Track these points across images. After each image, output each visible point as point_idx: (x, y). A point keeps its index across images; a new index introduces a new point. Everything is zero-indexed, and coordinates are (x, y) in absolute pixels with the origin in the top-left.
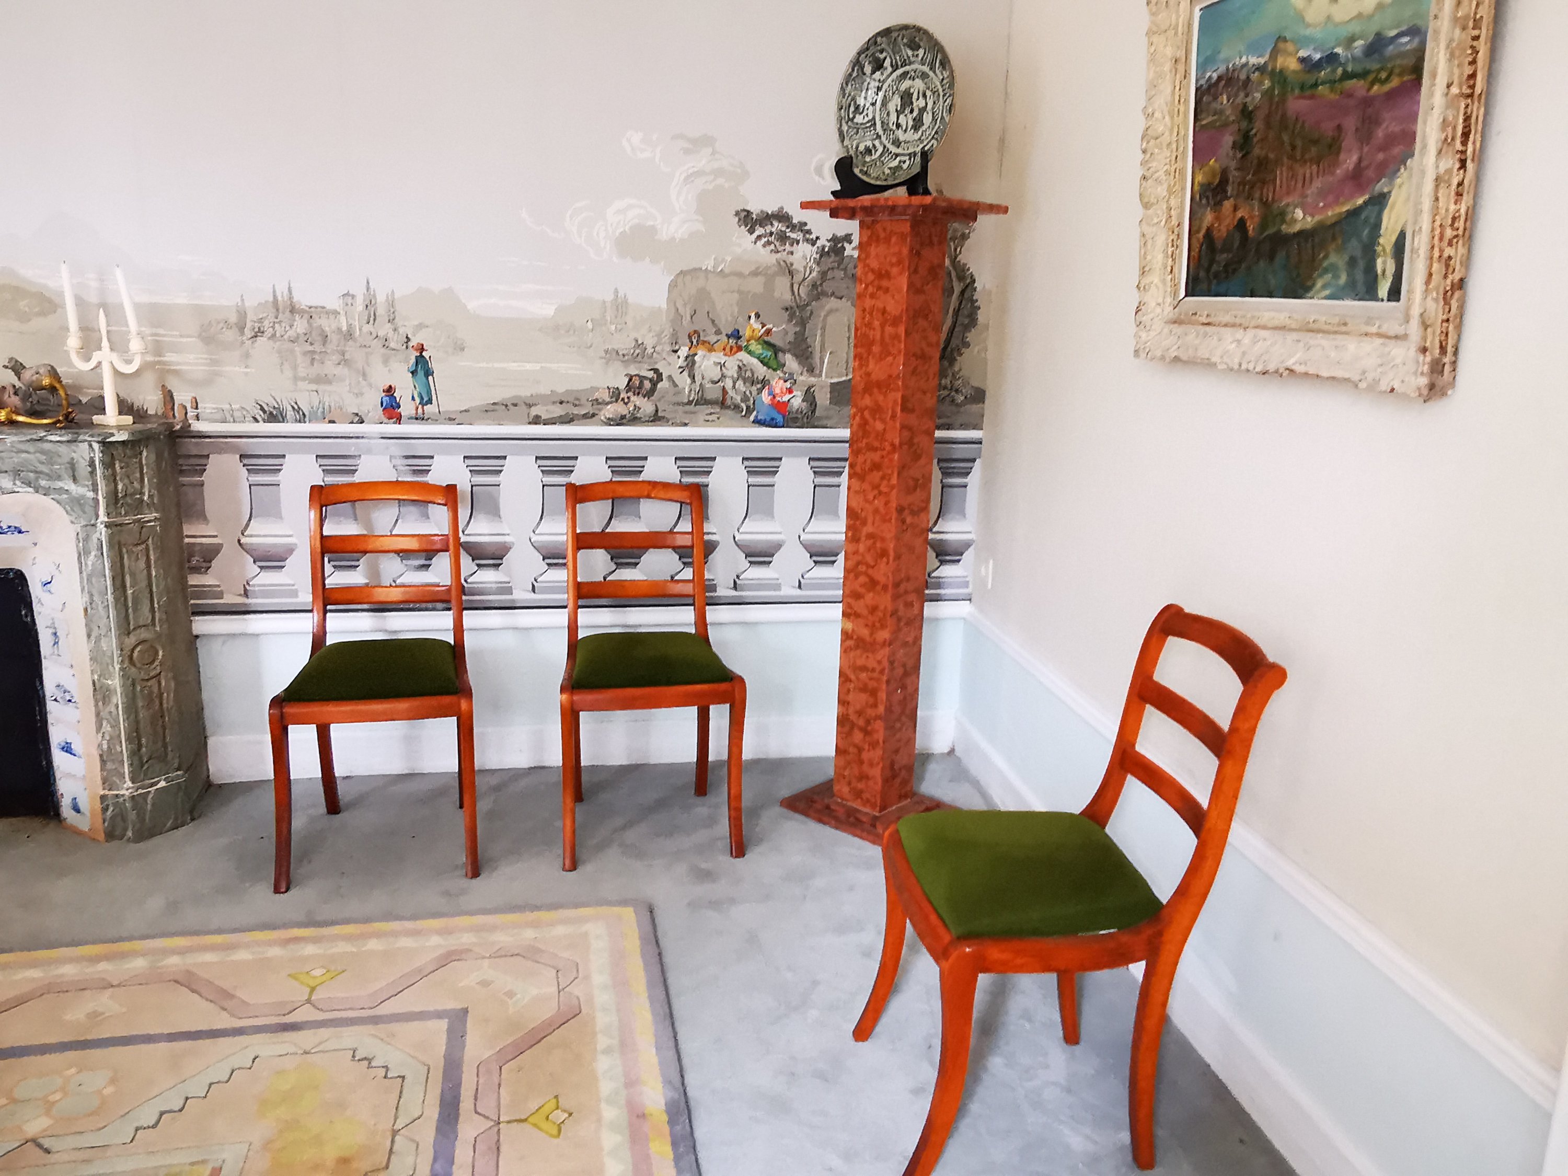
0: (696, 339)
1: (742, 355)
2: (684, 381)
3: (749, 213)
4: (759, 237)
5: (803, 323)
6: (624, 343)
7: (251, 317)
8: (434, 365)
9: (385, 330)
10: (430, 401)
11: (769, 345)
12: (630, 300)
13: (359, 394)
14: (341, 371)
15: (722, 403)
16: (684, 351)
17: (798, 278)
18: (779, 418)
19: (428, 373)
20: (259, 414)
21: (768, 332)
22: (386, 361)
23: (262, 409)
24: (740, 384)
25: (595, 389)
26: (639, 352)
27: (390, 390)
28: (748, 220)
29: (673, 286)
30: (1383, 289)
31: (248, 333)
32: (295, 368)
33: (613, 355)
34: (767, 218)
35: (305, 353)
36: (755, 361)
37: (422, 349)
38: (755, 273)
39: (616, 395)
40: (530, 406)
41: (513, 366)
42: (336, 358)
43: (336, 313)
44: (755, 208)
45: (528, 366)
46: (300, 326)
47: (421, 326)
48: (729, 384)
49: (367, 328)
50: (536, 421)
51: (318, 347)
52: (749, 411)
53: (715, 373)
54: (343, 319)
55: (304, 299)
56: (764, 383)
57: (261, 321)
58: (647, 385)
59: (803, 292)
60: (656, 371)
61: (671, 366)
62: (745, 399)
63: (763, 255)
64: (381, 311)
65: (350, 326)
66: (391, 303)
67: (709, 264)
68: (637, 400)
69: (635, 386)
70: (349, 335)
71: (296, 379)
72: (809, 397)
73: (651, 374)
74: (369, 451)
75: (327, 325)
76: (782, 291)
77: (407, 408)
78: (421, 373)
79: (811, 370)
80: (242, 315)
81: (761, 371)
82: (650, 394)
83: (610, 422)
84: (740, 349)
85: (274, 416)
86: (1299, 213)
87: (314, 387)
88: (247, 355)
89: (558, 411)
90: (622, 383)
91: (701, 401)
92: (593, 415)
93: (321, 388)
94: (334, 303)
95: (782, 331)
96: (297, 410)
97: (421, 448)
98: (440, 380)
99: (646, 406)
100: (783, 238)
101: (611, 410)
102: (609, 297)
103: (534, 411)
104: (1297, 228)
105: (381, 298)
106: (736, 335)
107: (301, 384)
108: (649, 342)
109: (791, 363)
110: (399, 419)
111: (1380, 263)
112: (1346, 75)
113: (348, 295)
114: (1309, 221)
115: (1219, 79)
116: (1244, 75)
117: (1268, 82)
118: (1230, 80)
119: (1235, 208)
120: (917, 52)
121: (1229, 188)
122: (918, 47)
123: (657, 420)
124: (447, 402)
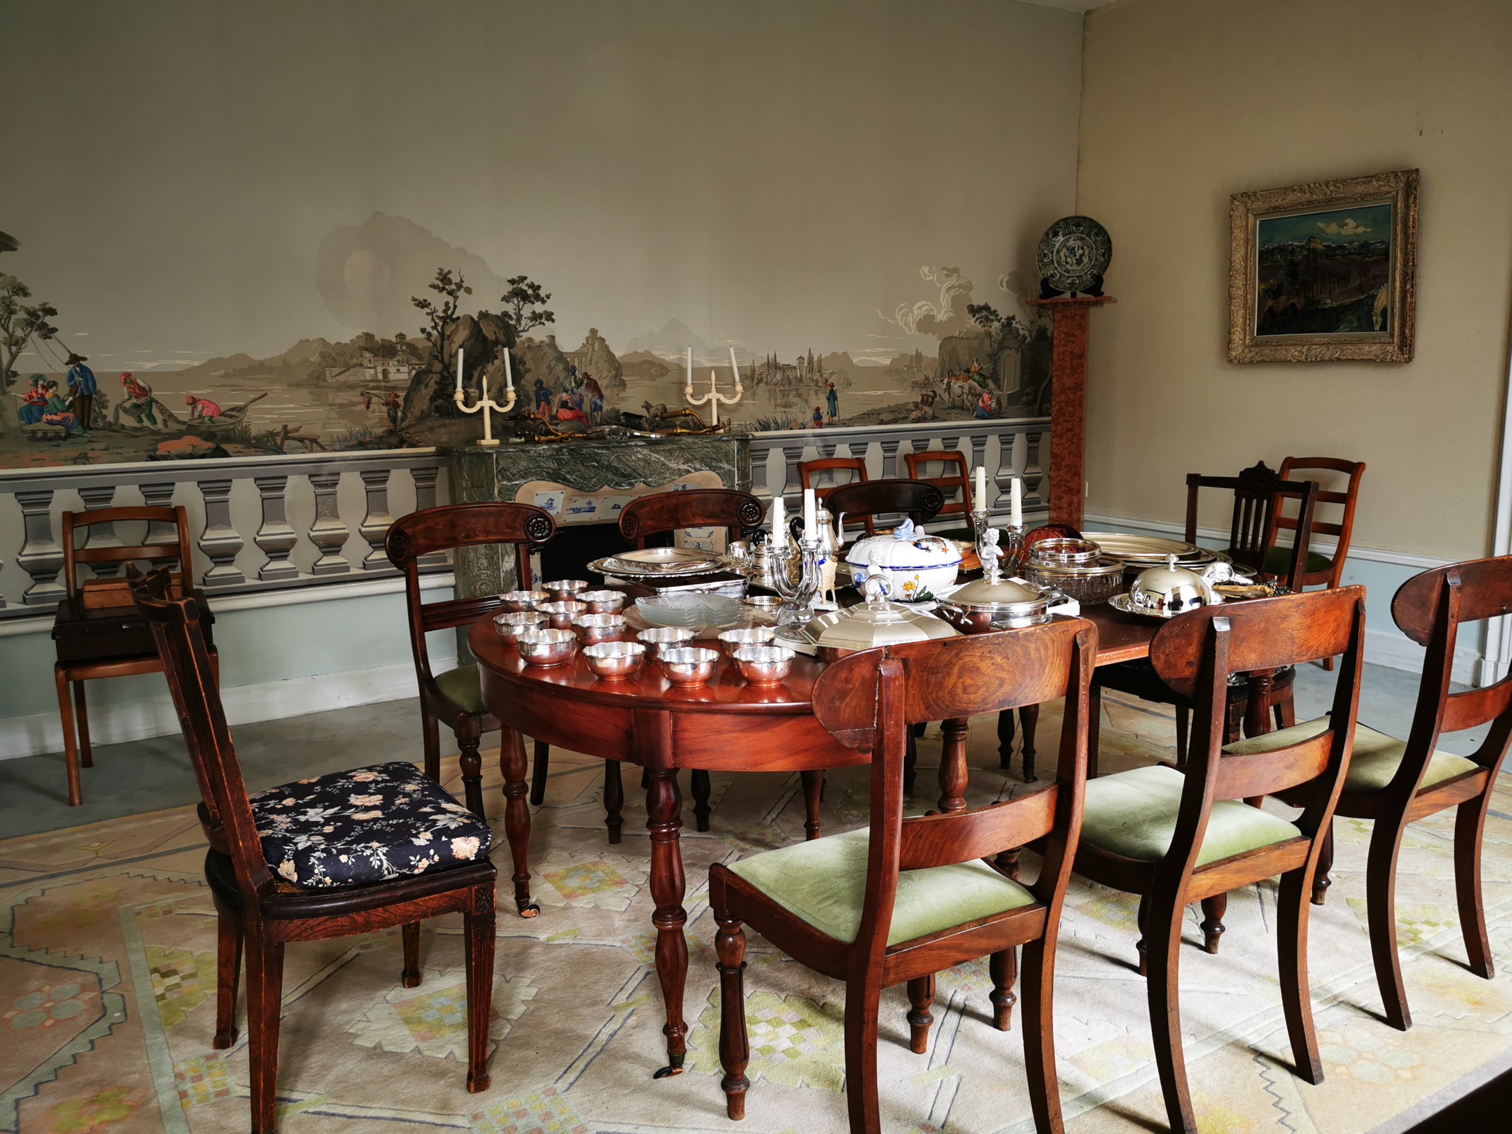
0: (951, 374)
1: (971, 381)
2: (946, 396)
3: (973, 306)
4: (977, 319)
5: (996, 363)
6: (920, 378)
7: (757, 372)
8: (838, 395)
9: (817, 376)
10: (835, 415)
11: (982, 375)
12: (923, 354)
13: (804, 412)
14: (796, 400)
15: (962, 408)
16: (946, 381)
17: (993, 339)
18: (986, 414)
19: (835, 399)
20: (757, 425)
21: (981, 368)
22: (816, 394)
23: (760, 424)
24: (970, 397)
25: (907, 403)
26: (927, 383)
27: (818, 409)
28: (974, 310)
29: (941, 346)
30: (1377, 327)
31: (755, 381)
32: (776, 399)
33: (915, 384)
34: (980, 309)
35: (780, 391)
36: (976, 384)
37: (832, 385)
38: (975, 338)
39: (916, 405)
40: (879, 414)
41: (872, 393)
42: (794, 393)
43: (795, 368)
44: (975, 303)
45: (879, 393)
46: (779, 376)
47: (833, 373)
48: (965, 396)
49: (808, 376)
50: (882, 422)
51: (787, 388)
52: (974, 411)
53: (959, 391)
54: (798, 371)
55: (781, 361)
56: (980, 395)
57: (761, 374)
58: (930, 399)
59: (996, 346)
60: (934, 392)
61: (940, 389)
62: (972, 405)
63: (979, 328)
64: (815, 365)
65: (801, 375)
66: (820, 360)
67: (956, 334)
68: (926, 408)
70: (800, 380)
71: (776, 405)
72: (999, 402)
74: (807, 445)
75: (790, 374)
76: (987, 348)
77: (825, 419)
78: (832, 399)
79: (999, 388)
80: (753, 371)
81: (979, 388)
82: (931, 405)
84: (970, 378)
85: (765, 427)
86: (1329, 301)
88: (754, 394)
89: (891, 416)
90: (919, 399)
91: (954, 407)
92: (907, 418)
93: (788, 410)
94: (794, 363)
95: (987, 367)
96: (776, 423)
97: (831, 440)
98: (840, 404)
99: (929, 411)
100: (987, 319)
101: (914, 415)
102: (914, 354)
103: (881, 417)
104: (1328, 306)
105: (815, 359)
106: (968, 371)
107: (779, 409)
108: (931, 376)
109: (991, 384)
110: (821, 426)
111: (1374, 318)
112: (1350, 254)
113: (801, 358)
114: (1335, 304)
115: (1274, 249)
116: (1290, 249)
117: (1305, 253)
118: (1282, 249)
119: (1288, 299)
120: (1082, 228)
121: (1284, 291)
122: (1081, 226)
123: (934, 418)
124: (843, 414)
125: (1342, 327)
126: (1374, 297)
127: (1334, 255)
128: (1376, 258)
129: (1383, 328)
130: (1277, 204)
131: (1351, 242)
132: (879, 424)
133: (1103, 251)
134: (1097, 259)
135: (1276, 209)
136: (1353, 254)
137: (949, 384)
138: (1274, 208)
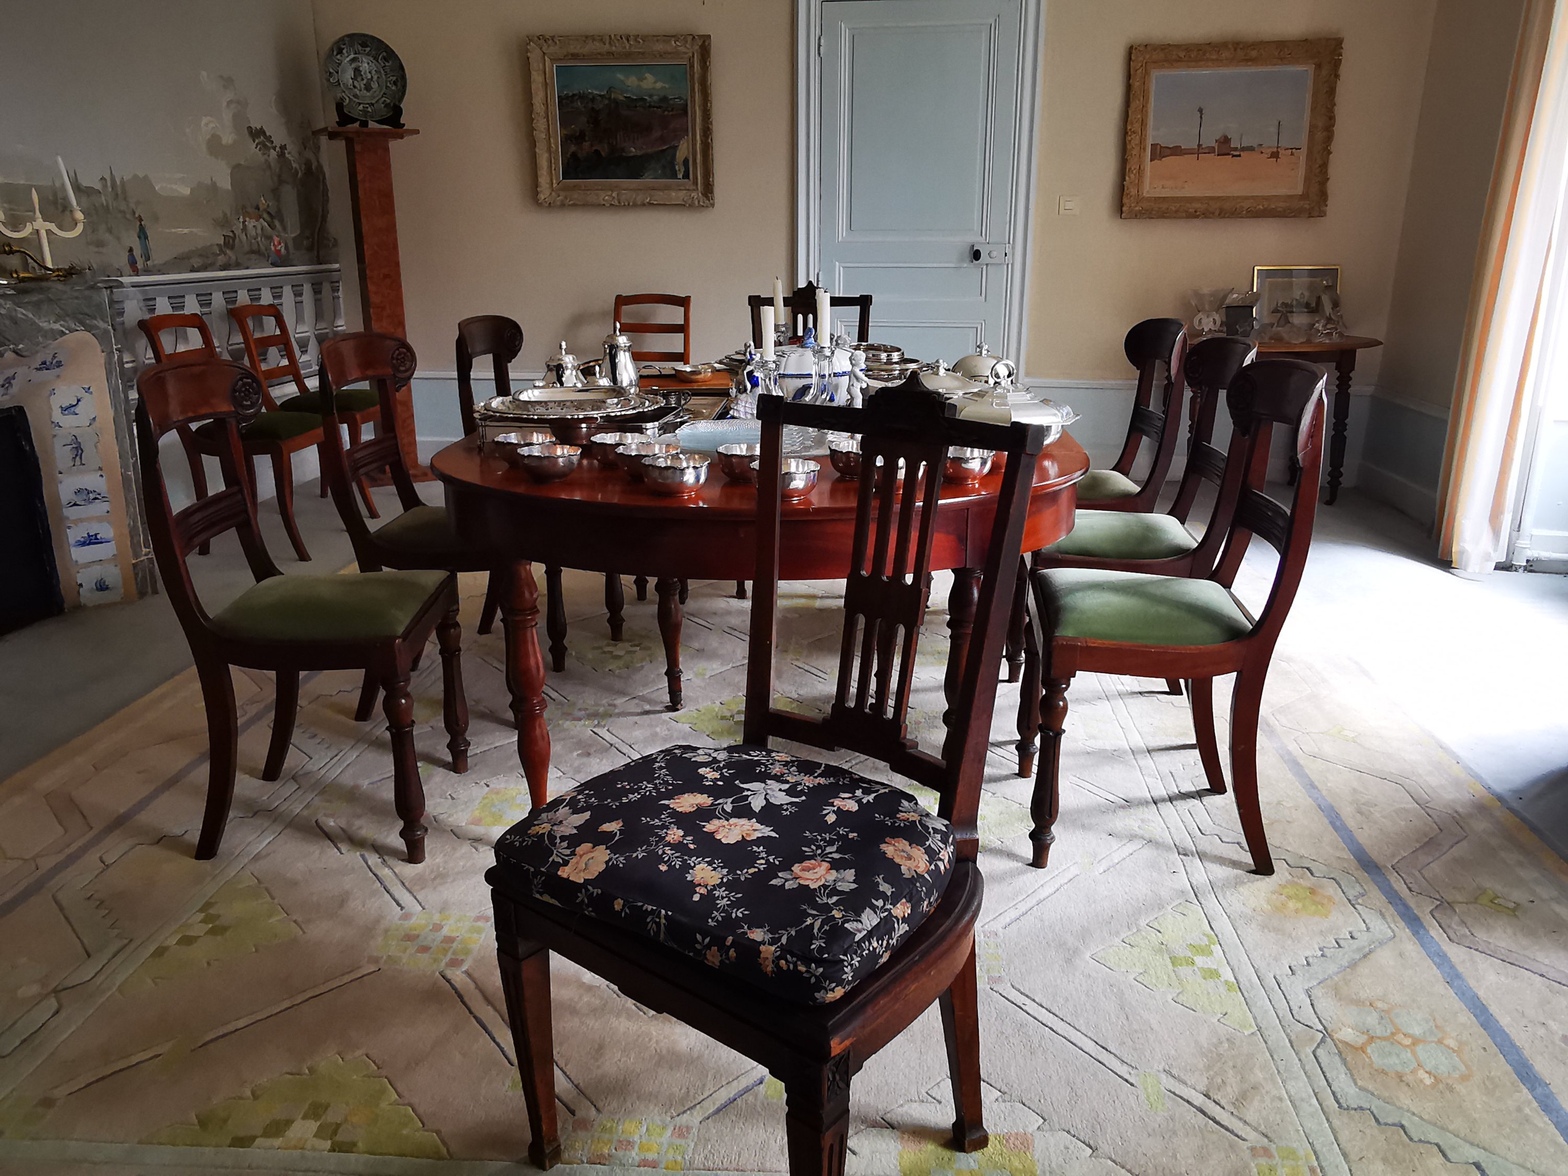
0: (244, 211)
1: (261, 221)
2: (244, 238)
3: (251, 129)
4: (257, 145)
5: (278, 200)
6: (219, 214)
8: (149, 231)
9: (123, 207)
10: (149, 258)
11: (269, 214)
12: (218, 184)
15: (259, 253)
16: (241, 220)
17: (272, 171)
18: (278, 261)
19: (146, 238)
21: (268, 205)
22: (126, 230)
24: (263, 240)
25: (212, 246)
26: (225, 220)
27: (131, 250)
28: (253, 134)
29: (232, 176)
30: (680, 176)
33: (216, 222)
34: (258, 133)
36: (266, 224)
37: (141, 220)
38: (258, 169)
39: (220, 248)
40: (188, 258)
41: (179, 231)
42: (103, 227)
43: (99, 192)
44: (253, 126)
45: (185, 231)
46: (84, 202)
47: (139, 203)
48: (259, 239)
49: (114, 204)
50: (193, 270)
51: (95, 219)
52: (269, 257)
53: (254, 233)
54: (103, 198)
55: (83, 182)
56: (271, 238)
58: (232, 242)
59: (276, 179)
60: (233, 232)
61: (238, 229)
63: (259, 156)
64: (119, 192)
65: (107, 202)
66: (123, 184)
67: (242, 162)
68: (229, 252)
69: (229, 243)
70: (107, 209)
71: (88, 244)
73: (231, 234)
74: (128, 297)
75: (95, 200)
76: (269, 181)
77: (140, 265)
78: (143, 238)
79: (285, 229)
80: (54, 193)
81: (269, 230)
82: (232, 248)
83: (224, 268)
84: (260, 217)
86: (633, 150)
87: (96, 249)
89: (201, 262)
90: (222, 241)
91: (253, 252)
92: (214, 264)
93: (102, 250)
94: (97, 185)
95: (272, 205)
96: (91, 268)
97: (150, 292)
98: (153, 243)
99: (233, 256)
100: (265, 146)
101: (221, 259)
102: (210, 183)
103: (190, 262)
104: (632, 154)
105: (118, 182)
106: (258, 208)
107: (92, 248)
108: (228, 212)
109: (277, 223)
110: (137, 272)
111: (677, 168)
112: (650, 106)
113: (103, 179)
114: (639, 153)
115: (574, 95)
116: (591, 97)
117: (606, 102)
118: (582, 97)
119: (592, 146)
120: (368, 49)
121: (587, 138)
122: (367, 46)
123: (238, 266)
124: (157, 259)
125: (646, 175)
126: (675, 148)
127: (636, 107)
128: (674, 113)
129: (686, 176)
130: (576, 51)
131: (651, 96)
132: (192, 271)
133: (394, 78)
134: (387, 87)
135: (575, 56)
136: (654, 107)
137: (244, 222)
138: (572, 55)
